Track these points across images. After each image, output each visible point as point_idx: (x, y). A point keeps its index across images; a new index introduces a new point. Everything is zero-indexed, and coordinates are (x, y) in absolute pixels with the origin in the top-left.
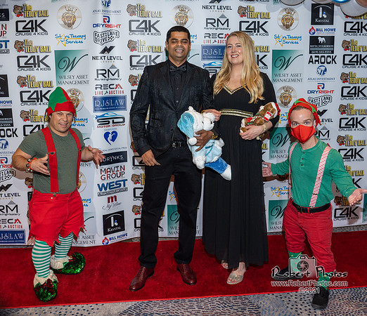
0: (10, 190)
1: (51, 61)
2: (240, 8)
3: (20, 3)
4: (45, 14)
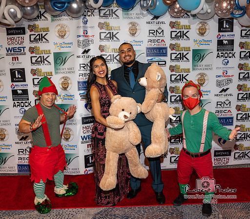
0: (27, 140)
1: (51, 59)
2: (171, 22)
3: (32, 23)
4: (47, 30)
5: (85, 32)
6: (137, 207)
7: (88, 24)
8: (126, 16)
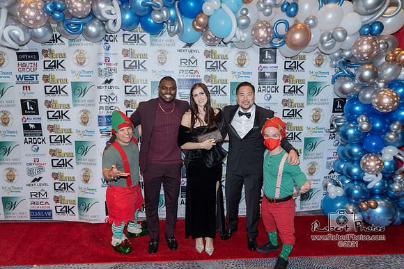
0: (41, 181)
1: (68, 89)
2: (206, 51)
3: (46, 47)
4: (64, 56)
5: (107, 60)
7: (111, 51)
8: (155, 42)
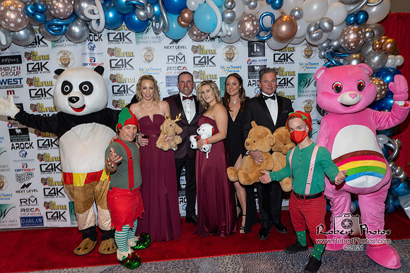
0: (30, 188)
2: (193, 46)
3: (29, 50)
6: (148, 263)
7: (95, 51)
